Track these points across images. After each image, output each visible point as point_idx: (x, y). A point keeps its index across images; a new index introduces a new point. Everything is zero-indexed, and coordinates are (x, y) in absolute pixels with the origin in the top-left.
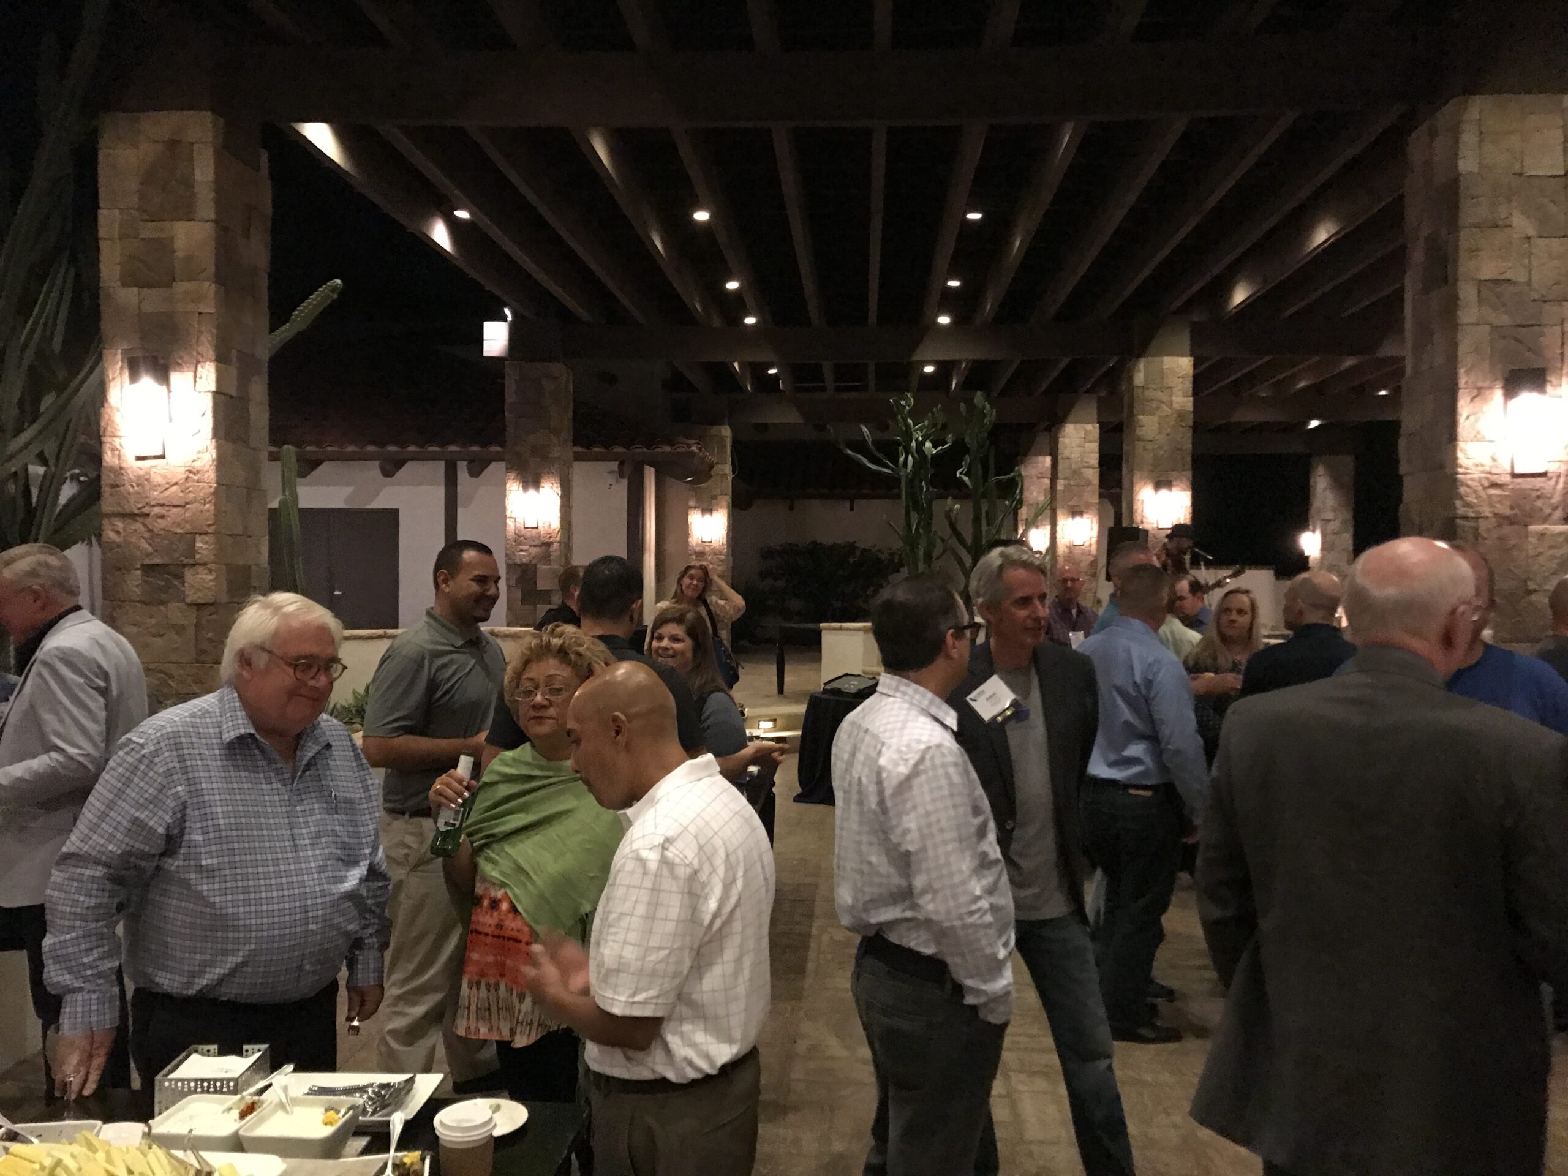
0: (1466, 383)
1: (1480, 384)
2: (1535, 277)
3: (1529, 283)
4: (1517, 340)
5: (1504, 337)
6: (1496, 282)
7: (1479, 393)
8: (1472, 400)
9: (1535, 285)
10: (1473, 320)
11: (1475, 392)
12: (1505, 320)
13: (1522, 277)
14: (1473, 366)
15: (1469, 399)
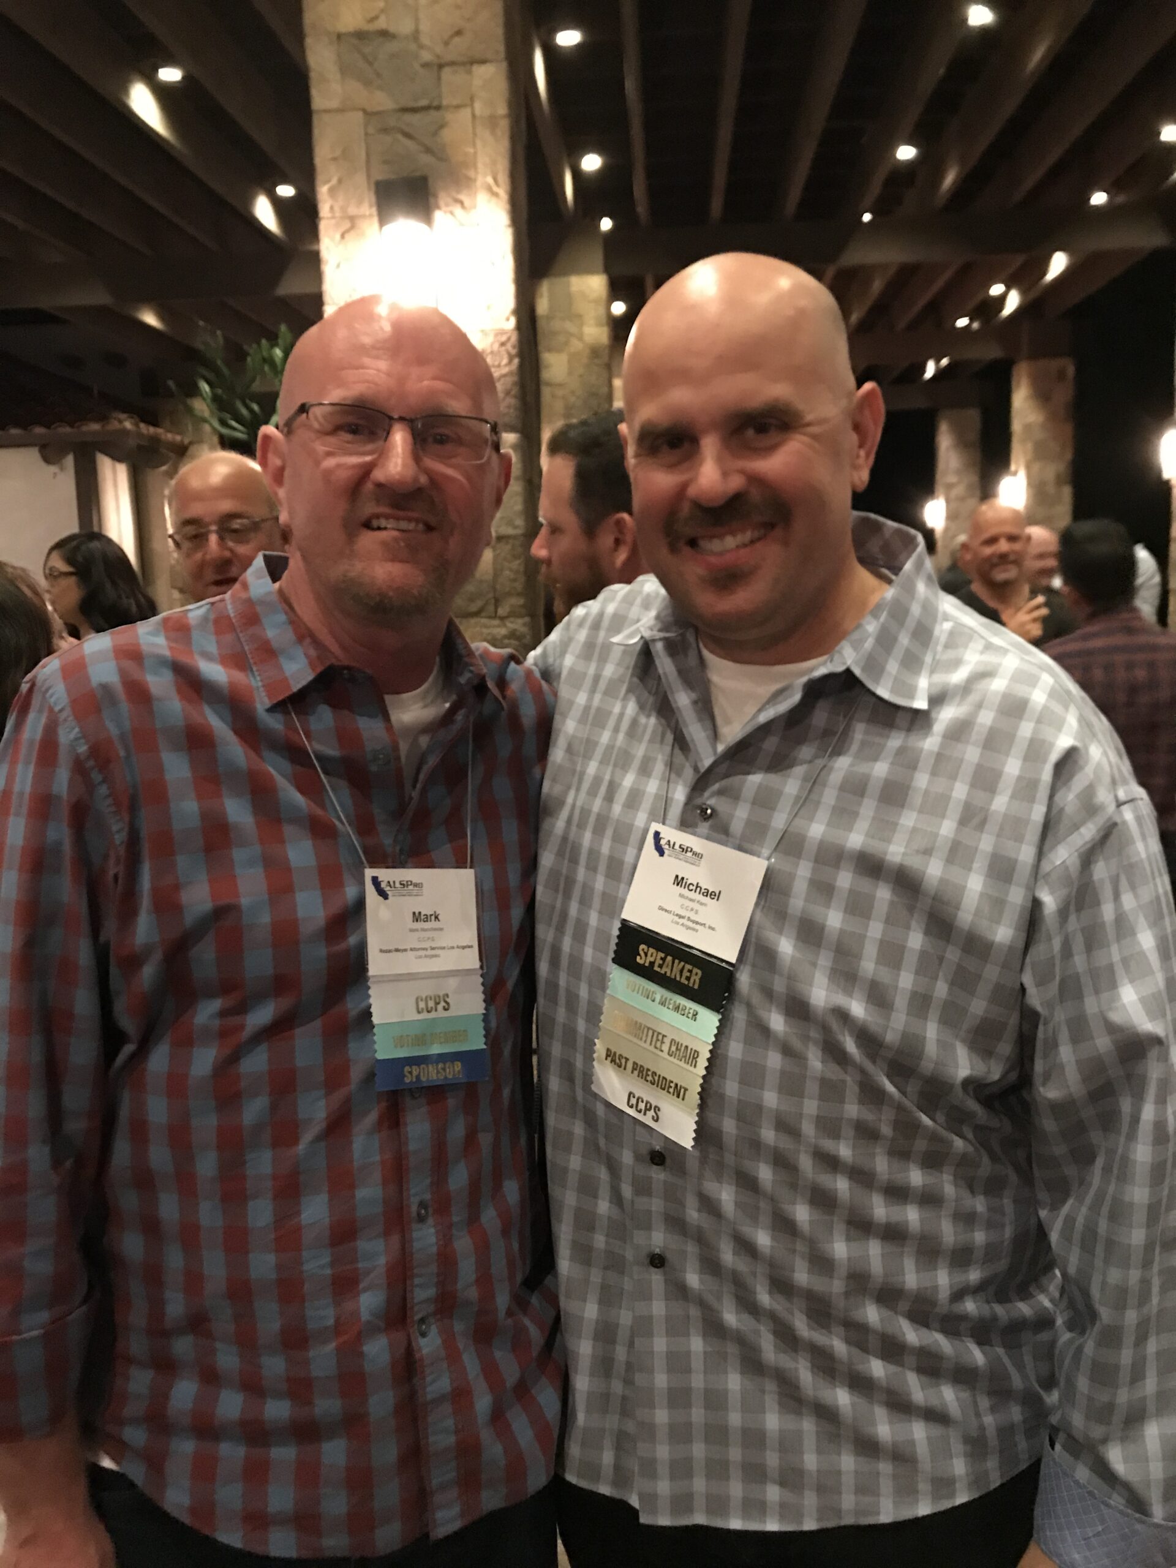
0: (332, 208)
1: (352, 210)
2: (425, 27)
3: (416, 35)
4: (407, 135)
5: (385, 130)
6: (360, 35)
7: (350, 225)
8: (343, 236)
9: (425, 40)
10: (334, 104)
11: (347, 225)
12: (382, 101)
13: (404, 27)
14: (340, 181)
15: (338, 236)
